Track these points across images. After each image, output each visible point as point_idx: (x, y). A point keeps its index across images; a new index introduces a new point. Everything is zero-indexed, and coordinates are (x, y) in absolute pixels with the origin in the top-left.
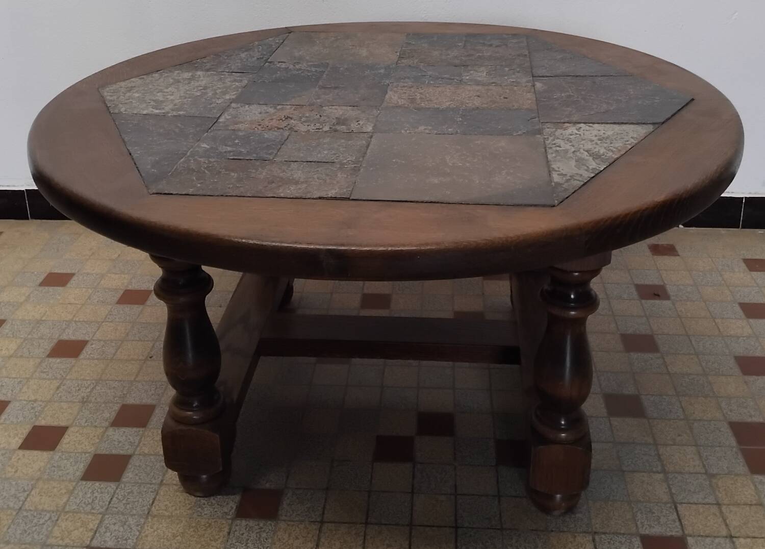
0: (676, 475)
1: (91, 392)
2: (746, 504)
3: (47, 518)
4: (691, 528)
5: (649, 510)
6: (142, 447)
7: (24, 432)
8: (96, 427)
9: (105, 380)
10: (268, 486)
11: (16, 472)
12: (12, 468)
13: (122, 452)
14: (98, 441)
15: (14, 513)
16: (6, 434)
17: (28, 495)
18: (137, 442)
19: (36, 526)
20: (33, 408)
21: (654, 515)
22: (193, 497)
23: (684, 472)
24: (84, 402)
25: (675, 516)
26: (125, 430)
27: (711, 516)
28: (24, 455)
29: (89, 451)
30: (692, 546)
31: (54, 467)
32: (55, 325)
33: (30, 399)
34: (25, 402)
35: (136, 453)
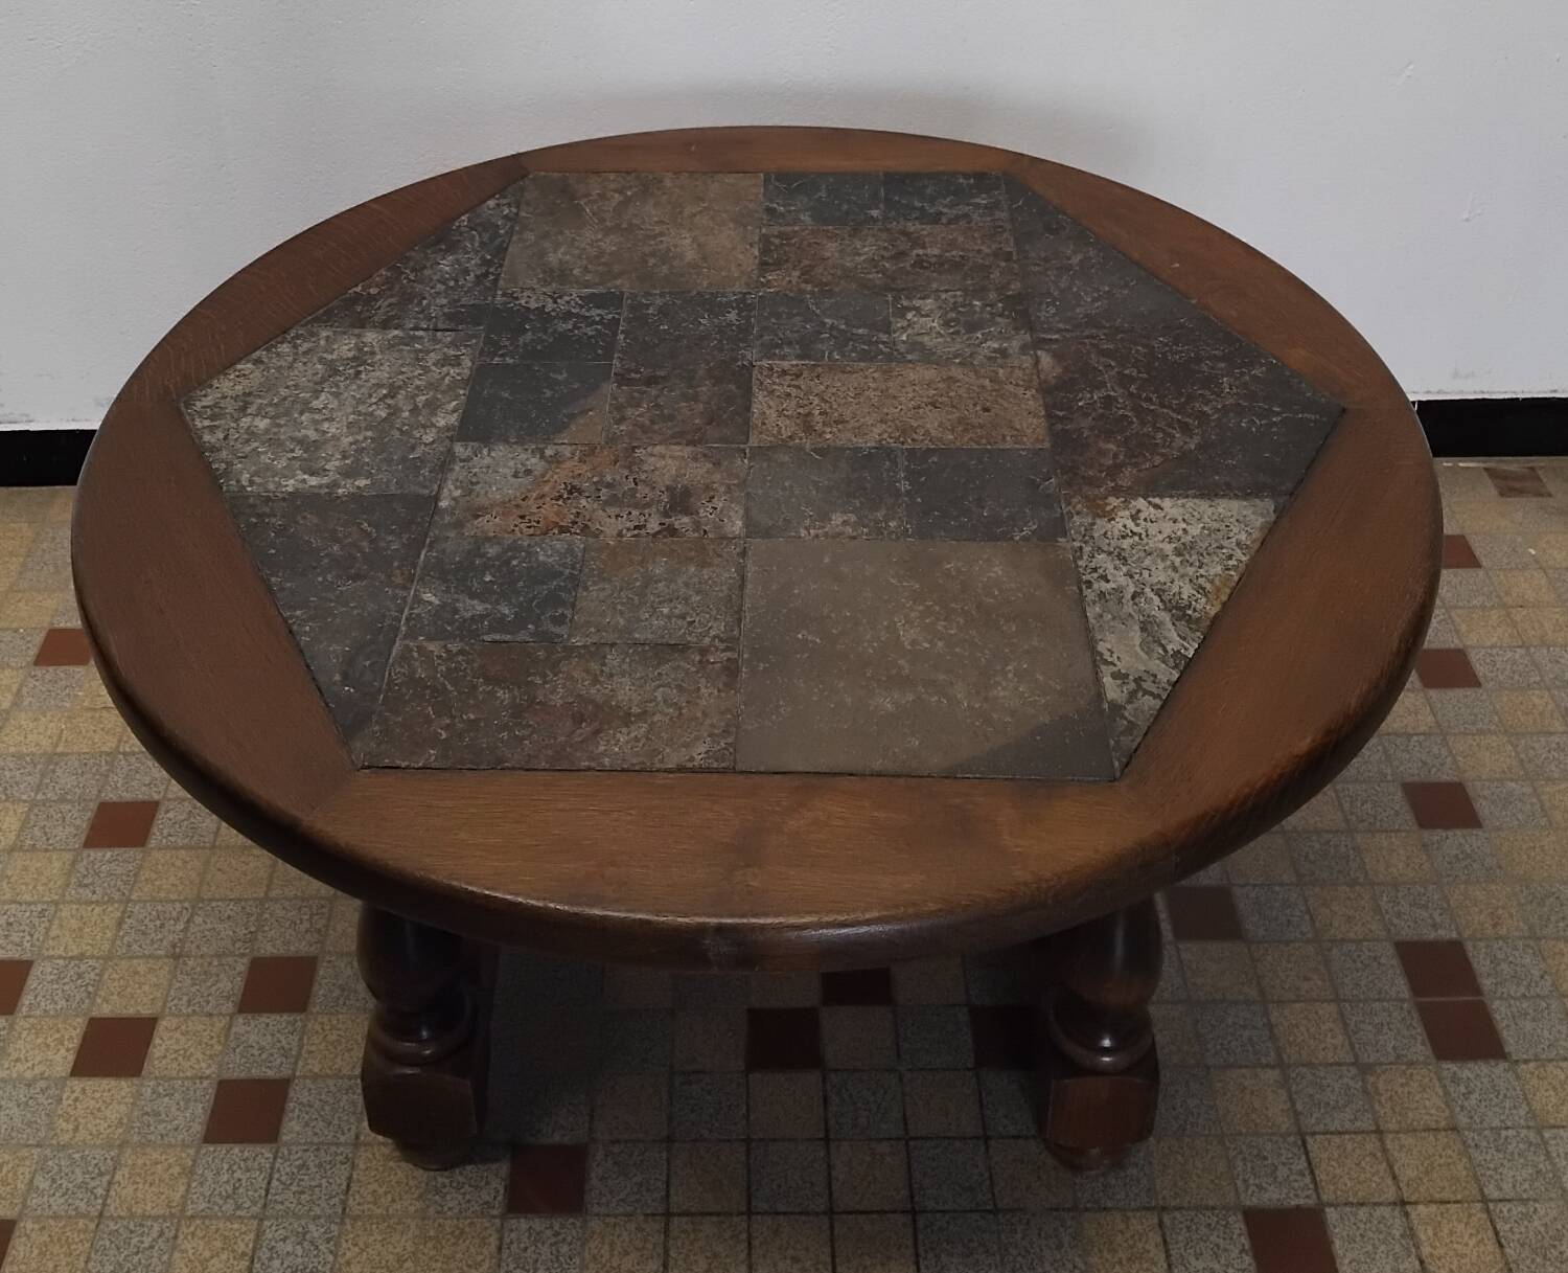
0: (1304, 1070)
1: (186, 930)
2: (1427, 1129)
3: (155, 1235)
4: (1332, 1188)
5: (1255, 1152)
6: (306, 1059)
7: (74, 1033)
8: (210, 1015)
9: (210, 900)
10: (557, 1138)
11: (76, 1129)
12: (67, 1121)
13: (271, 1074)
14: (220, 1048)
15: (92, 1226)
16: (39, 1041)
17: (110, 1183)
18: (295, 1049)
19: (137, 1253)
20: (80, 976)
21: (1266, 1163)
22: (421, 1171)
23: (1317, 1062)
24: (177, 955)
25: (1302, 1164)
26: (268, 1021)
27: (1368, 1159)
28: (84, 1090)
29: (208, 1072)
30: (1335, 1227)
31: (147, 1114)
32: (85, 764)
33: (70, 954)
34: (61, 962)
35: (297, 1074)
